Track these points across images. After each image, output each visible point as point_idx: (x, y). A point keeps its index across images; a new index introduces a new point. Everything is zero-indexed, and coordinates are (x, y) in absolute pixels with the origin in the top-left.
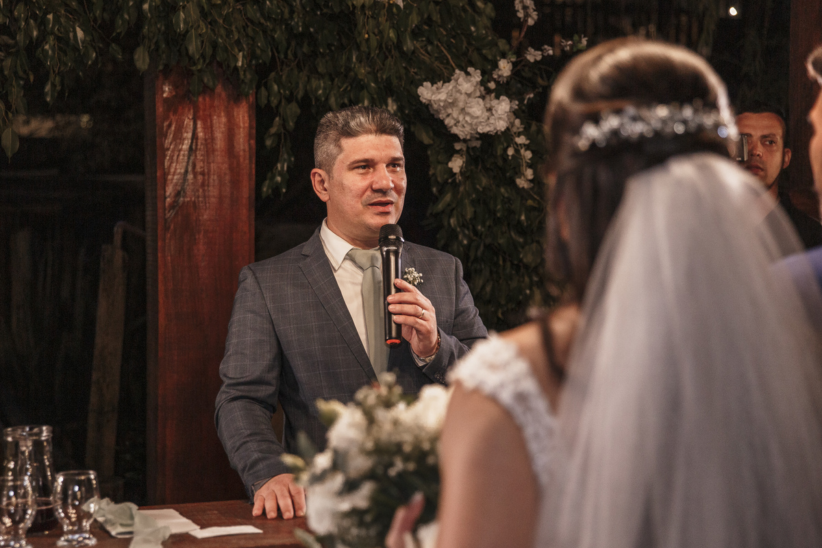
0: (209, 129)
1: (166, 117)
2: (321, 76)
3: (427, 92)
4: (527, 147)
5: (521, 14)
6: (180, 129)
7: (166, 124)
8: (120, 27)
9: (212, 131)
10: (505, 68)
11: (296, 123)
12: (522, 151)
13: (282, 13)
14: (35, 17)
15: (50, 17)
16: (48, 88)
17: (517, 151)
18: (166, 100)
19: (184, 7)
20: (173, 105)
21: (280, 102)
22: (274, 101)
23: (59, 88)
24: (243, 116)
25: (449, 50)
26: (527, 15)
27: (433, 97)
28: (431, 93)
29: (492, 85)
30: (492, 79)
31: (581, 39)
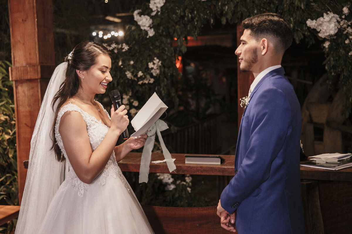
10: (346, 10)
23: (199, 32)
27: (311, 24)
28: (310, 23)
29: (343, 17)
30: (343, 15)
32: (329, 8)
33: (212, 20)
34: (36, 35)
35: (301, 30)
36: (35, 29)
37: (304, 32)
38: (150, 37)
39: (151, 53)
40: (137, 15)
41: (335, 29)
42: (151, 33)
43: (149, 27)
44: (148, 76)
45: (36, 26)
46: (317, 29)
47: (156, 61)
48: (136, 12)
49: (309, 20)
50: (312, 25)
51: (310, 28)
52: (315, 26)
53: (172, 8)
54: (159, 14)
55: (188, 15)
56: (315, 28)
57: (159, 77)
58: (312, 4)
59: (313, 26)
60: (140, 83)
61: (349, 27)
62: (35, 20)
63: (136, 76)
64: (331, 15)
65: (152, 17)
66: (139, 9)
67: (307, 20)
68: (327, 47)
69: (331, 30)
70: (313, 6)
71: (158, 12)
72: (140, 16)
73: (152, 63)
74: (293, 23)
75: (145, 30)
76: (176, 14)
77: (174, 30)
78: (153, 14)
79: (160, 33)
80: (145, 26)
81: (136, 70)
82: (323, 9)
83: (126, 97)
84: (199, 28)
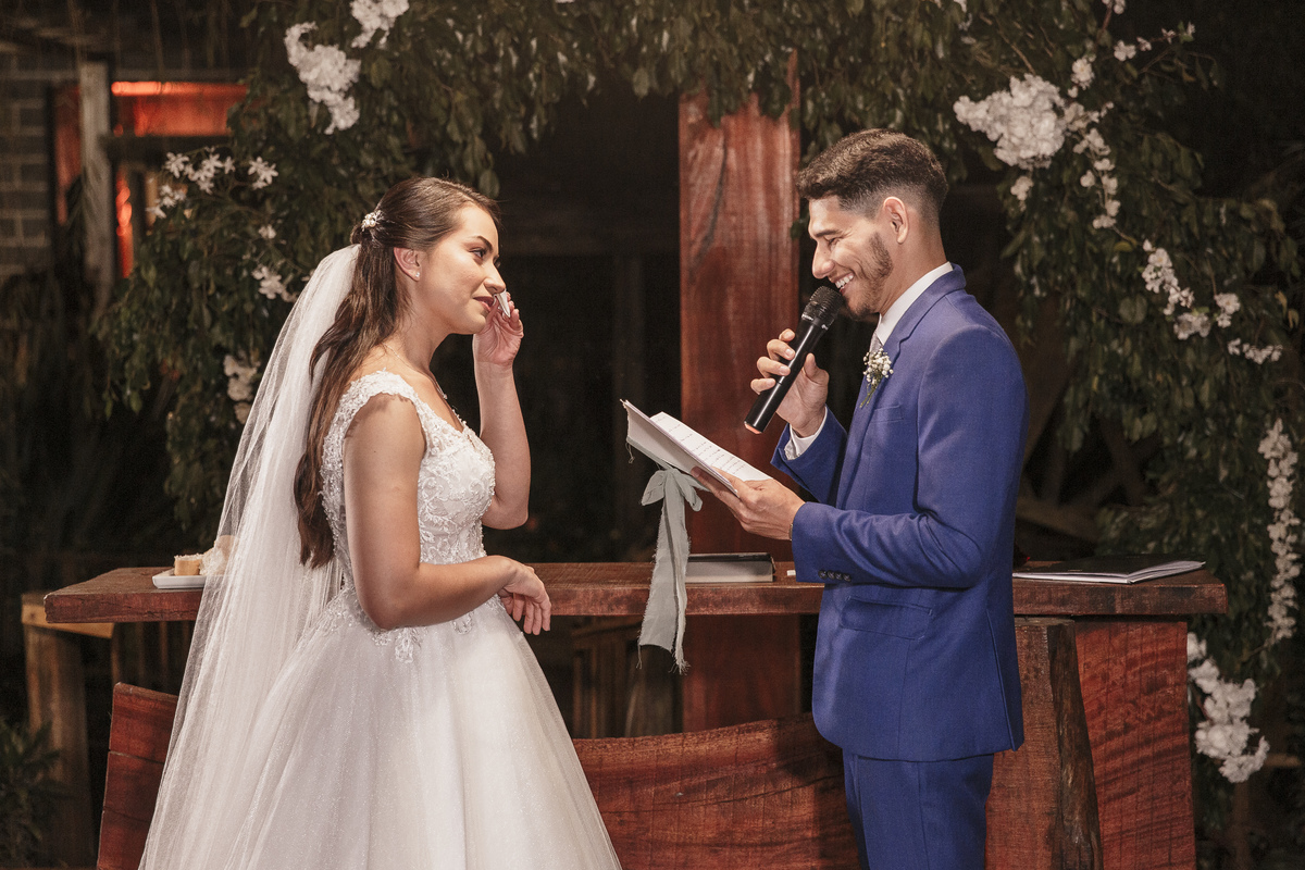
0: (744, 158)
1: (691, 146)
3: (964, 109)
4: (1111, 174)
5: (1106, 1)
6: (709, 160)
7: (691, 154)
9: (746, 162)
10: (1082, 71)
12: (1105, 180)
13: (804, 16)
15: (534, 42)
17: (1098, 180)
18: (692, 126)
19: (672, 23)
20: (698, 133)
24: (785, 140)
26: (1113, 3)
27: (970, 116)
28: (968, 111)
29: (1073, 92)
30: (1073, 84)
31: (1186, 27)
32: (1024, 58)
33: (592, 79)
35: (929, 131)
37: (937, 140)
38: (336, 129)
39: (346, 198)
40: (297, 45)
41: (1056, 139)
42: (345, 116)
43: (340, 90)
46: (988, 132)
48: (295, 32)
49: (965, 99)
50: (977, 119)
51: (967, 127)
52: (984, 121)
53: (431, 19)
54: (383, 40)
55: (507, 57)
56: (984, 129)
58: (967, 40)
59: (980, 123)
61: (1094, 131)
64: (1038, 84)
65: (353, 54)
66: (310, 21)
67: (958, 100)
68: (1022, 196)
69: (1043, 140)
70: (969, 46)
71: (379, 33)
72: (312, 49)
74: (903, 106)
75: (322, 105)
76: (455, 47)
77: (448, 110)
78: (362, 41)
79: (380, 118)
80: (329, 88)
81: (296, 263)
82: (1004, 62)
83: (240, 370)
84: (546, 107)
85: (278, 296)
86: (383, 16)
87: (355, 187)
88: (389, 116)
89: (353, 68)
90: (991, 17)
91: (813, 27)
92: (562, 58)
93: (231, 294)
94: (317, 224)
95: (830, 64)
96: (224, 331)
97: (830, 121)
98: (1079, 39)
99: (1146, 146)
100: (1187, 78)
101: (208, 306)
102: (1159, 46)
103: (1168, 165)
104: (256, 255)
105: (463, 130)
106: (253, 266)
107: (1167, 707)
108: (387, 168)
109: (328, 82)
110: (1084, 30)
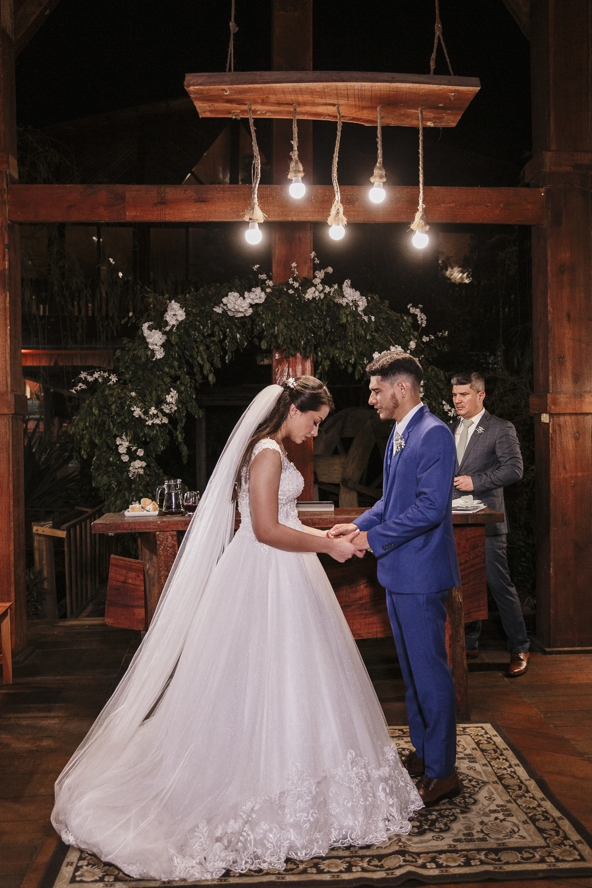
0: (295, 371)
1: (277, 367)
2: (338, 349)
5: (420, 322)
6: (283, 371)
7: (277, 369)
8: (256, 332)
10: (413, 345)
11: (329, 368)
13: (320, 324)
14: (221, 330)
15: (228, 330)
16: (227, 357)
18: (277, 360)
19: (278, 325)
20: (280, 362)
21: (322, 360)
22: (319, 359)
23: (231, 357)
24: (308, 365)
25: (392, 338)
26: (422, 323)
30: (408, 349)
31: (445, 332)
33: (246, 343)
34: (8, 350)
36: (6, 341)
38: (157, 358)
40: (146, 329)
42: (160, 355)
43: (160, 345)
44: (160, 414)
45: (8, 336)
47: (174, 393)
48: (146, 325)
53: (190, 322)
54: (175, 328)
55: (219, 335)
57: (174, 414)
60: (150, 423)
62: (6, 327)
63: (146, 413)
65: (164, 333)
71: (174, 326)
72: (151, 331)
73: (170, 396)
75: (153, 351)
76: (199, 331)
77: (198, 353)
78: (168, 328)
79: (172, 355)
80: (156, 344)
81: (145, 404)
82: (385, 341)
83: (123, 443)
84: (232, 352)
85: (140, 416)
86: (177, 320)
87: (163, 379)
88: (175, 355)
89: (165, 337)
90: (382, 326)
91: (321, 328)
92: (238, 336)
93: (121, 416)
94: (152, 391)
95: (325, 340)
96: (117, 430)
97: (326, 359)
98: (409, 335)
99: (430, 369)
100: (438, 348)
101: (112, 421)
102: (436, 337)
103: (437, 376)
104: (131, 402)
105: (203, 359)
106: (130, 406)
107: (478, 554)
108: (173, 372)
109: (157, 343)
110: (410, 331)
